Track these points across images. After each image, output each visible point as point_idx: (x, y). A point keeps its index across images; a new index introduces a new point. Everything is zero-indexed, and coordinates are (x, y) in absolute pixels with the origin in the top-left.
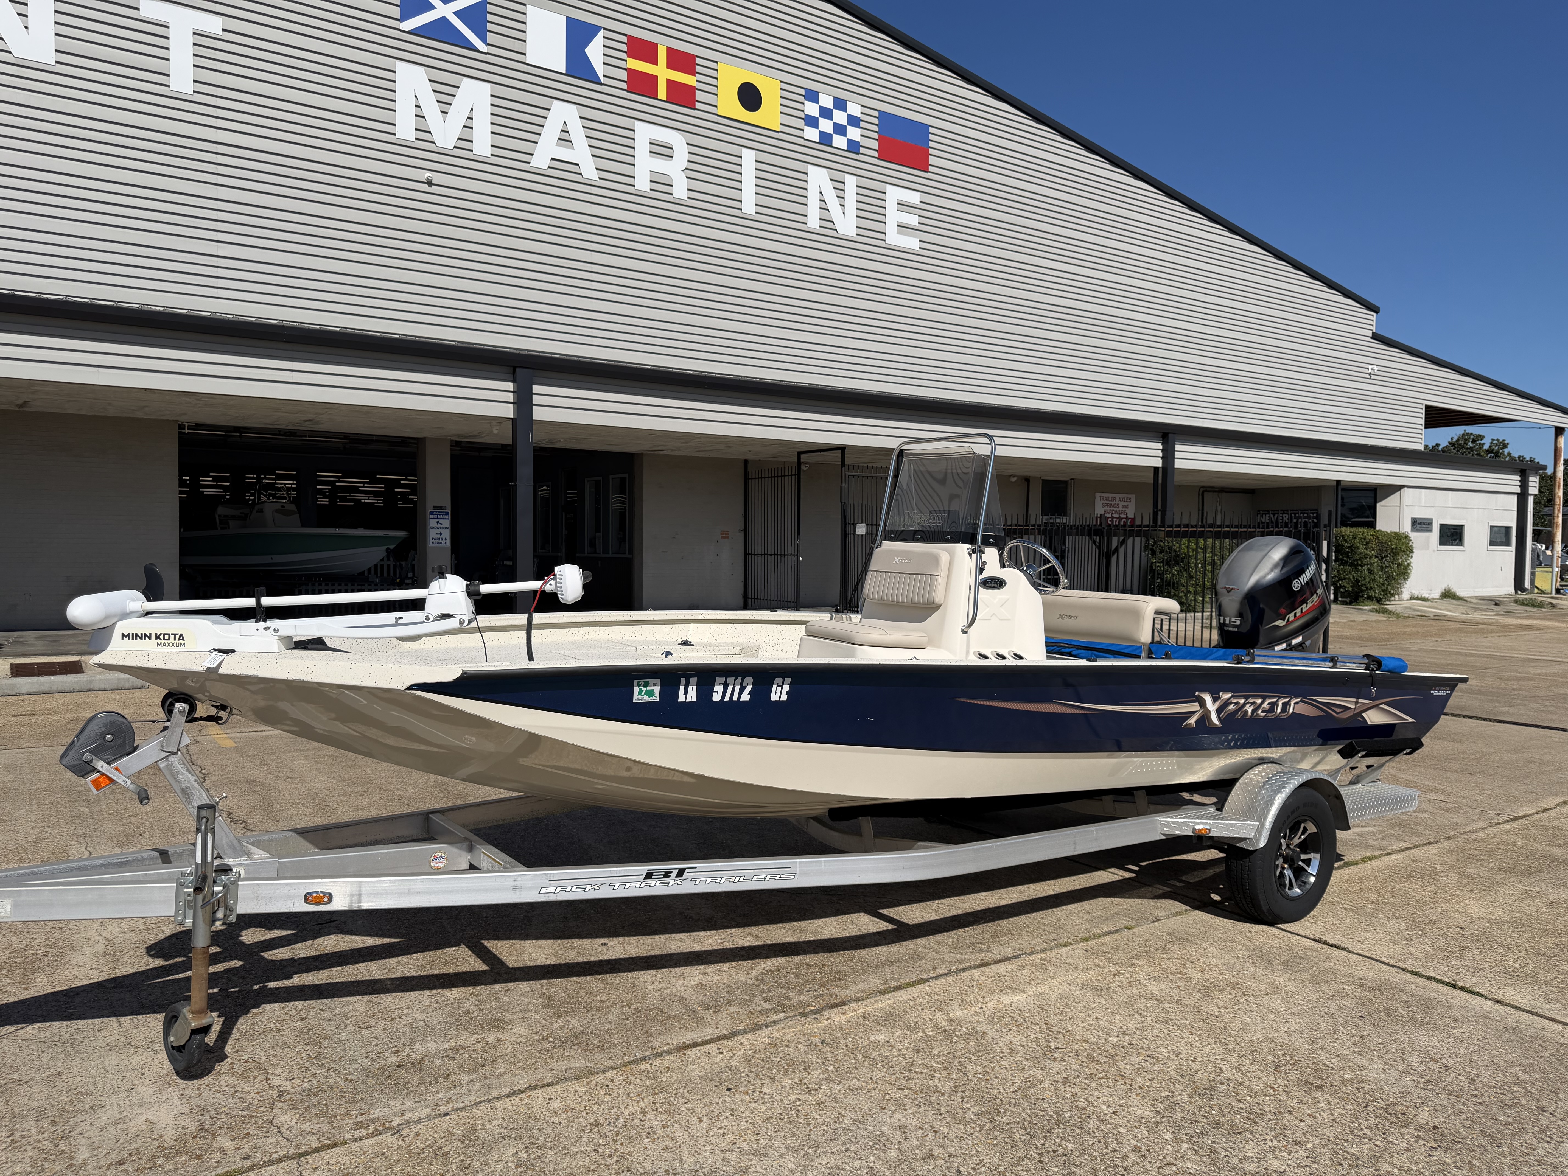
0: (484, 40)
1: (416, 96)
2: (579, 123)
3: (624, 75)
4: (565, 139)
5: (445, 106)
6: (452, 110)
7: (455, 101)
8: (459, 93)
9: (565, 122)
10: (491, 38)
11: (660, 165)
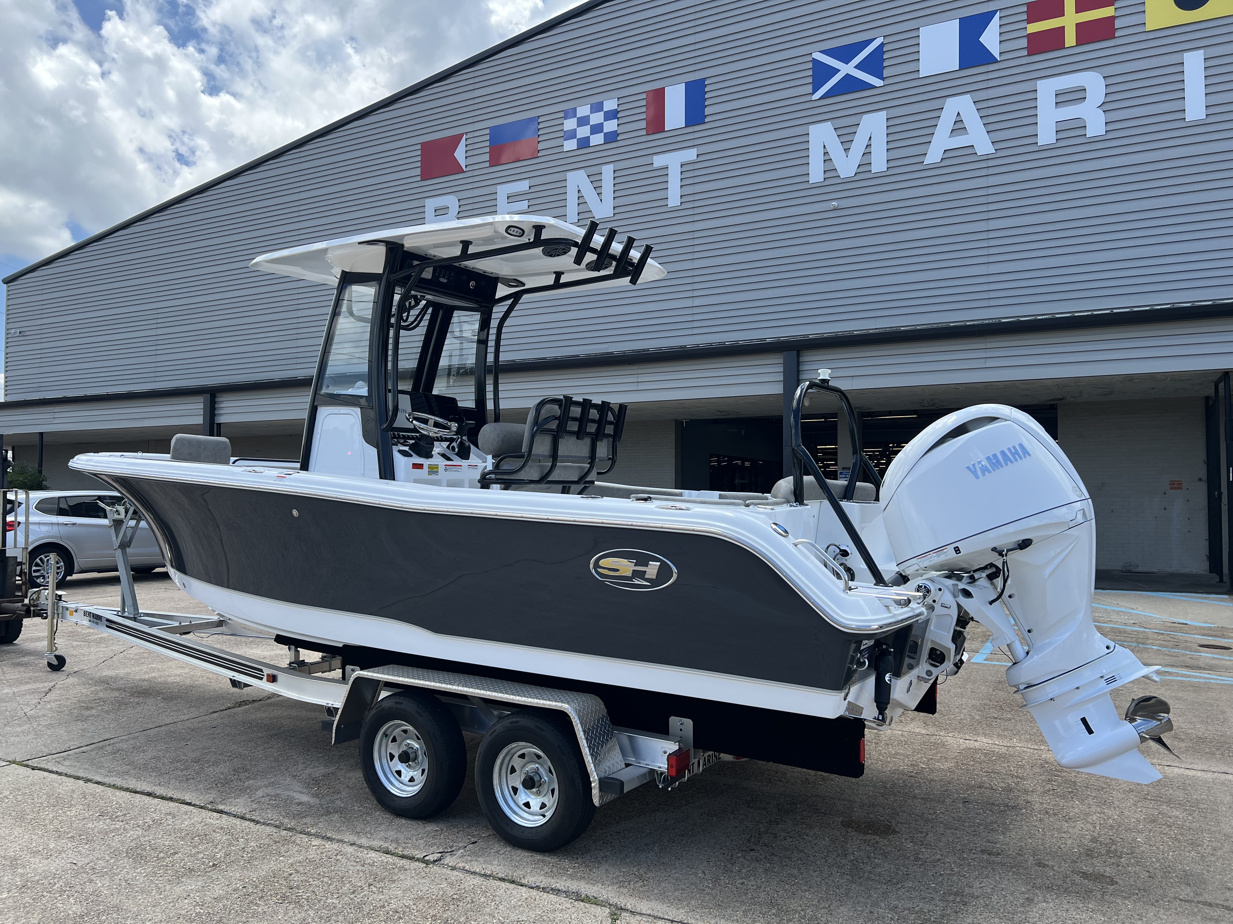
0: (881, 77)
1: (824, 146)
2: (973, 108)
3: (1024, 43)
4: (959, 127)
5: (847, 145)
6: (853, 146)
7: (856, 138)
8: (860, 130)
9: (959, 113)
10: (886, 73)
11: (1069, 112)
